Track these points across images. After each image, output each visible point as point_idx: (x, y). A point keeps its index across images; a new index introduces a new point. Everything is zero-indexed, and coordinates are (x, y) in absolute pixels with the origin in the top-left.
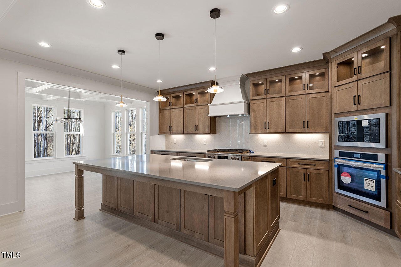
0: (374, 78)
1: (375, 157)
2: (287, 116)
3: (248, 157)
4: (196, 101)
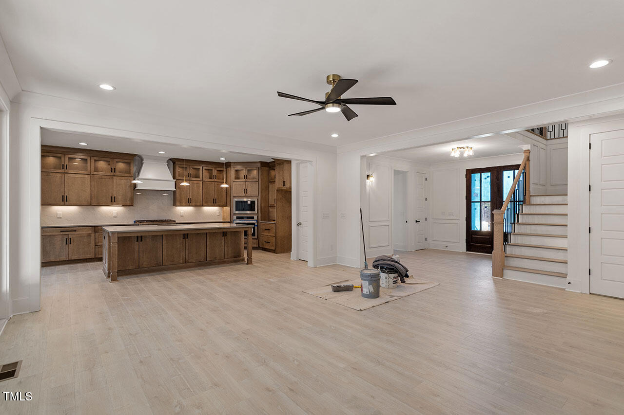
0: (252, 183)
1: (253, 218)
2: (204, 195)
4: (113, 170)
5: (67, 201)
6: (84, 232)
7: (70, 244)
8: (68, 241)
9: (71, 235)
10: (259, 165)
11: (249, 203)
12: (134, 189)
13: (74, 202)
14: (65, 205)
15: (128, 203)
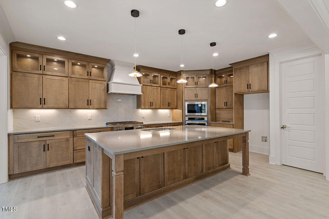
0: (203, 88)
1: (203, 119)
2: (161, 99)
3: (148, 126)
4: (89, 74)
5: (45, 104)
6: (63, 137)
7: (48, 150)
8: (46, 148)
9: (49, 141)
10: (208, 73)
11: (200, 106)
12: (107, 93)
13: (52, 106)
14: (43, 108)
15: (103, 106)
